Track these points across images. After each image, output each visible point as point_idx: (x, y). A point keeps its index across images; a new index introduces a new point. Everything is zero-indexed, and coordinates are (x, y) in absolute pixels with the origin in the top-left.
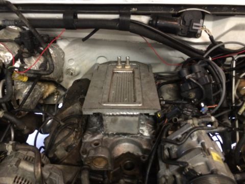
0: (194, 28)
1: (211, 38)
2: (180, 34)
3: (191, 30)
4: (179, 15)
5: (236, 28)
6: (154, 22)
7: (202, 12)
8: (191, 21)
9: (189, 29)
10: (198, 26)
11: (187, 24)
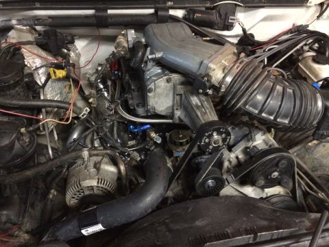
0: (230, 21)
1: (244, 30)
2: (216, 27)
3: (227, 23)
4: (214, 8)
5: (266, 19)
6: (191, 16)
7: (236, 4)
8: (226, 14)
9: (225, 22)
10: (234, 19)
11: (223, 17)
